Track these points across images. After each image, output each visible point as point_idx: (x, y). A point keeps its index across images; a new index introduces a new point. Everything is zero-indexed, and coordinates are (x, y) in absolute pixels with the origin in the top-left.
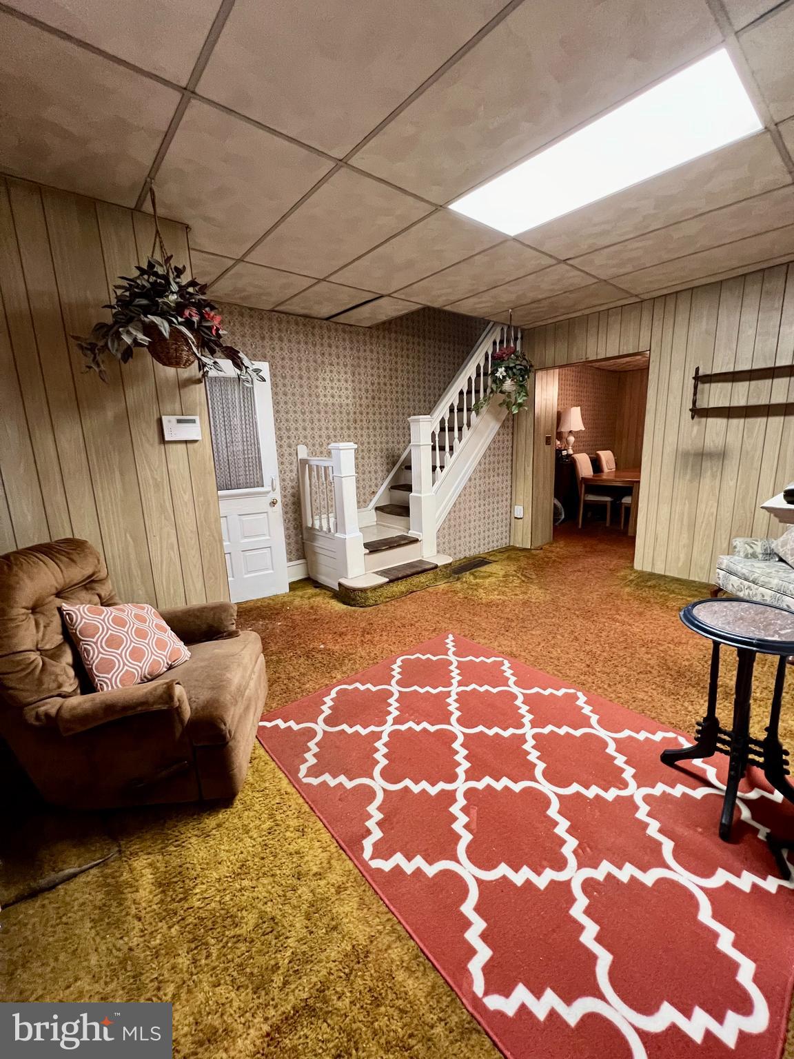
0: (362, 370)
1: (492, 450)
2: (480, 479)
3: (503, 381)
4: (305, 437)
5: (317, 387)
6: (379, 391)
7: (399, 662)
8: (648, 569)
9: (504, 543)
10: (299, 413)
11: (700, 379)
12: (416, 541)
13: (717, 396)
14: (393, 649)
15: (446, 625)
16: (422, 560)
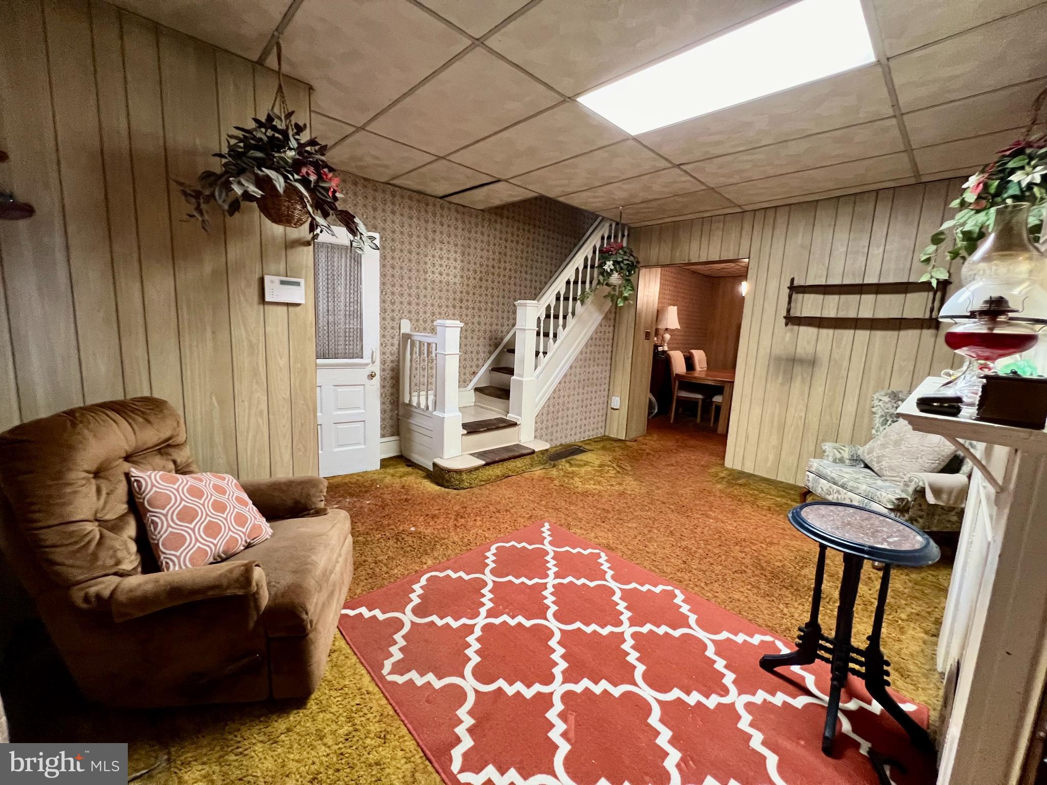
0: (472, 251)
1: (593, 341)
2: (581, 367)
3: (609, 274)
4: (410, 312)
5: (426, 263)
6: (487, 273)
7: (493, 549)
8: (738, 467)
9: (600, 432)
10: (406, 288)
11: (794, 289)
12: (514, 424)
13: (809, 306)
14: (487, 535)
15: (542, 513)
16: (518, 444)
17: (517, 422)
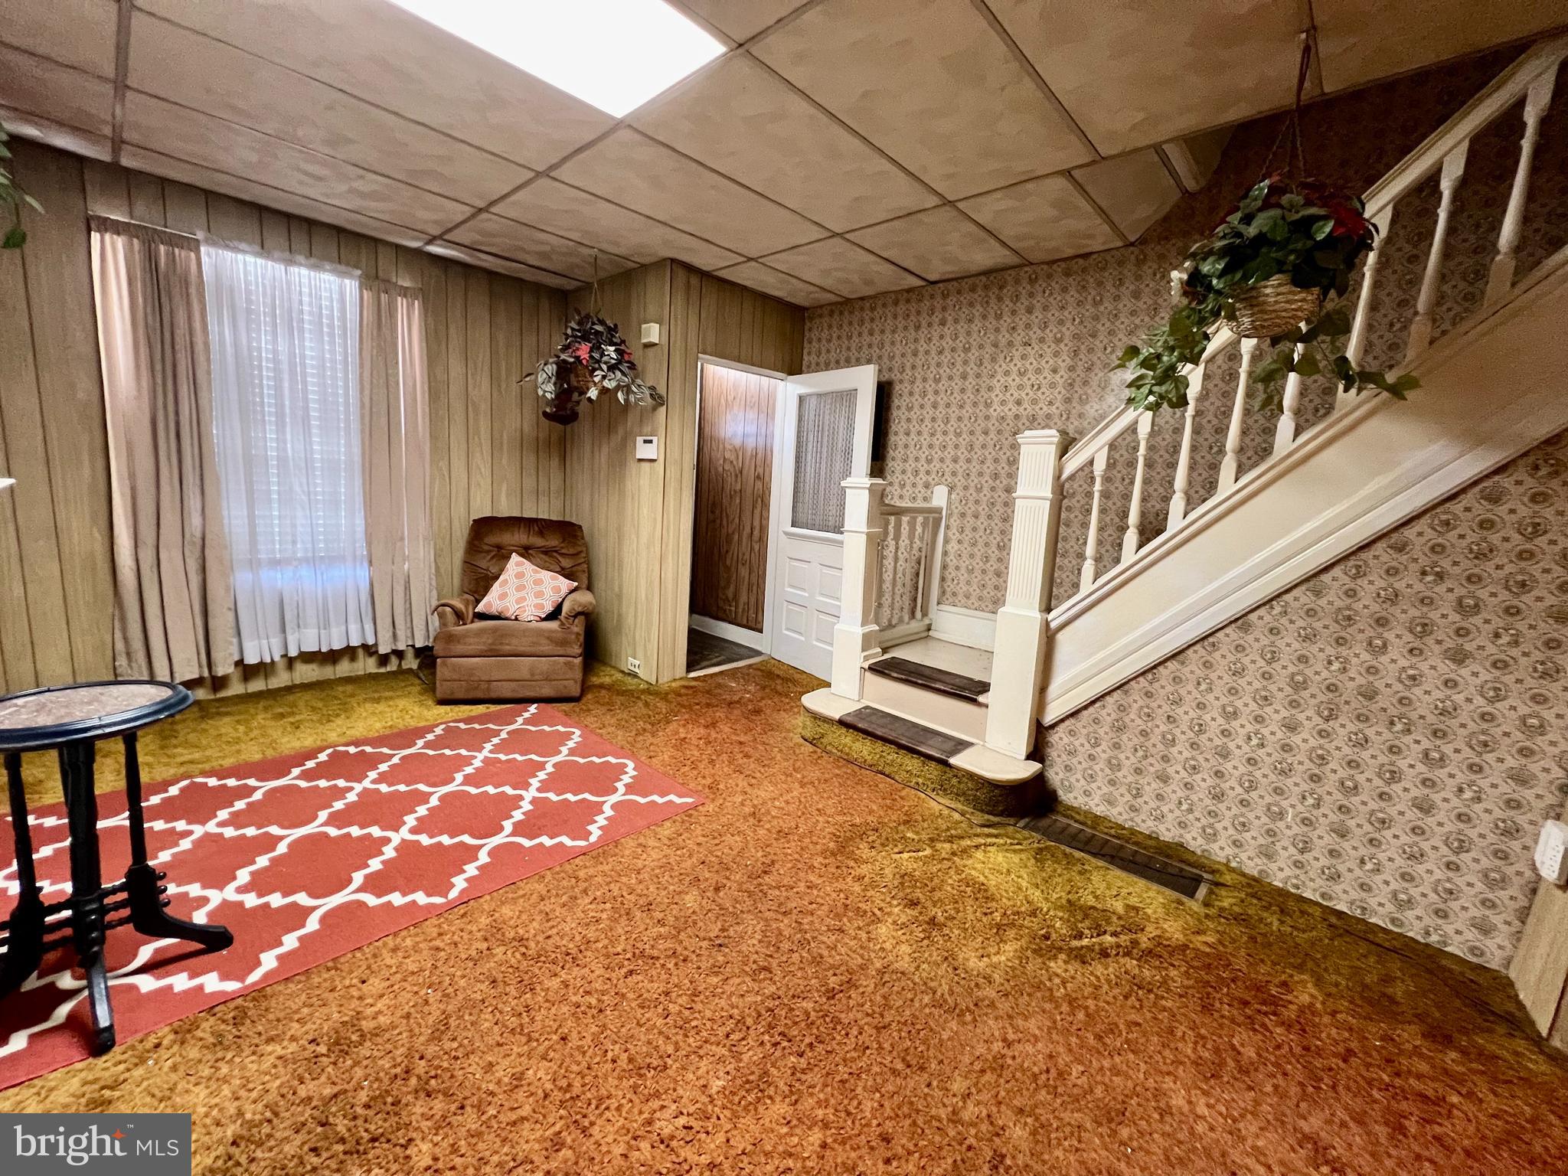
10: (952, 435)
16: (971, 744)
17: (981, 699)
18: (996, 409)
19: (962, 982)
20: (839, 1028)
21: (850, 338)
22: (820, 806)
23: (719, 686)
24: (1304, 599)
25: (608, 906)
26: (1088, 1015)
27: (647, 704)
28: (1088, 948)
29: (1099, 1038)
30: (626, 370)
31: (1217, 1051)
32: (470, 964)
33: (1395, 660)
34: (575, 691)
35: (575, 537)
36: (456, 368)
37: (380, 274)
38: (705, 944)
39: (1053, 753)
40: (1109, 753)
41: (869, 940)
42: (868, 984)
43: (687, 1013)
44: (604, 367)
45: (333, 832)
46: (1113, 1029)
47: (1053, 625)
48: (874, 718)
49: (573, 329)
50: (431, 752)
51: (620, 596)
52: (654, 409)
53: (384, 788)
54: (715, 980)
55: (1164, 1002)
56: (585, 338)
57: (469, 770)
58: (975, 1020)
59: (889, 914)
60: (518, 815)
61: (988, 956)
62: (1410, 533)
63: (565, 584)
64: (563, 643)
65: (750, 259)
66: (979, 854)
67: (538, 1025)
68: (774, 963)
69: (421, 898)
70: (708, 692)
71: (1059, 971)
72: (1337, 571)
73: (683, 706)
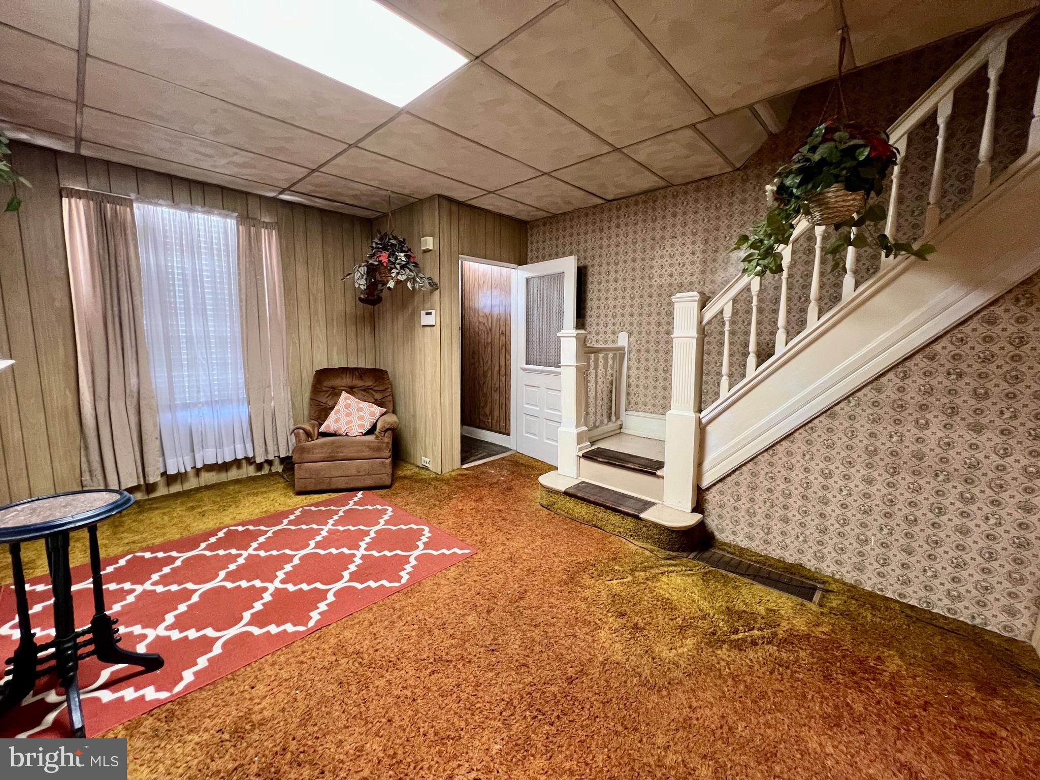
5: (652, 267)
10: (628, 299)
16: (653, 504)
17: (659, 473)
18: (657, 280)
19: (659, 668)
20: (577, 704)
21: (557, 239)
22: (555, 551)
23: (483, 473)
24: (870, 395)
25: (416, 626)
26: (746, 687)
27: (435, 488)
28: (744, 640)
29: (755, 702)
30: (412, 268)
31: (836, 707)
32: (325, 672)
33: (935, 433)
34: (388, 481)
35: (383, 379)
36: (301, 271)
37: (250, 216)
38: (482, 650)
39: (709, 507)
40: (748, 505)
41: (594, 641)
42: (595, 672)
43: (473, 698)
44: (398, 267)
45: (229, 585)
46: (763, 695)
47: (704, 421)
48: (588, 490)
49: (376, 243)
50: (293, 528)
51: (414, 416)
52: (432, 292)
53: (262, 553)
54: (490, 674)
55: (797, 675)
56: (385, 248)
57: (319, 538)
58: (669, 694)
59: (606, 623)
60: (352, 568)
61: (675, 648)
62: (937, 347)
63: (378, 410)
64: (379, 449)
65: (490, 192)
66: (664, 579)
67: (371, 712)
68: (530, 660)
69: (289, 628)
70: (477, 478)
71: (724, 657)
72: (891, 375)
73: (461, 488)
